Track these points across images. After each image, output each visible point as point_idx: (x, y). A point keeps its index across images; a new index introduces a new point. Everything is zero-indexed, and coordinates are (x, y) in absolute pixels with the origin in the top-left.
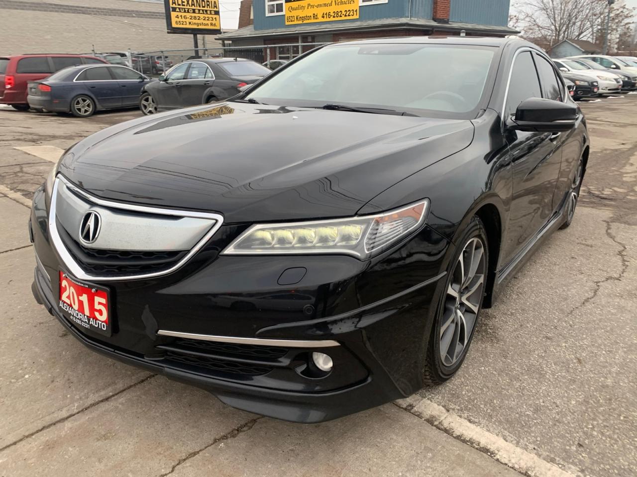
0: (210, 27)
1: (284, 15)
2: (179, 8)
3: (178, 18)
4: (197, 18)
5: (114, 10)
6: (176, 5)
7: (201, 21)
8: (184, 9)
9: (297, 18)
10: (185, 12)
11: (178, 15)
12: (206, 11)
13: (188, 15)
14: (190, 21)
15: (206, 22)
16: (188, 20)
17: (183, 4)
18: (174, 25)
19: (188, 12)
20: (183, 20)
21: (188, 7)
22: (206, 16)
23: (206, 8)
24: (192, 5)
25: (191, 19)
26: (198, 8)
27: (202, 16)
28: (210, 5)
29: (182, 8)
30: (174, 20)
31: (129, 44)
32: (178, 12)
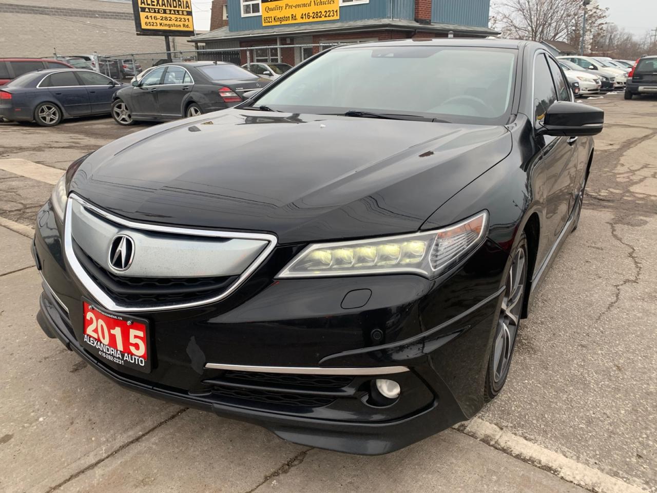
0: (182, 29)
1: (261, 16)
2: (149, 9)
3: (148, 18)
4: (169, 19)
6: (145, 5)
7: (172, 22)
8: (154, 9)
9: (275, 19)
10: (155, 12)
11: (147, 16)
12: (178, 11)
13: (158, 15)
14: (161, 22)
15: (178, 23)
16: (159, 21)
17: (153, 3)
18: (144, 26)
19: (159, 12)
20: (154, 21)
21: (158, 7)
22: (178, 16)
23: (177, 9)
24: (163, 5)
25: (161, 20)
26: (169, 8)
27: (173, 16)
28: (182, 5)
29: (152, 8)
30: (143, 21)
31: (92, 46)
32: (147, 12)
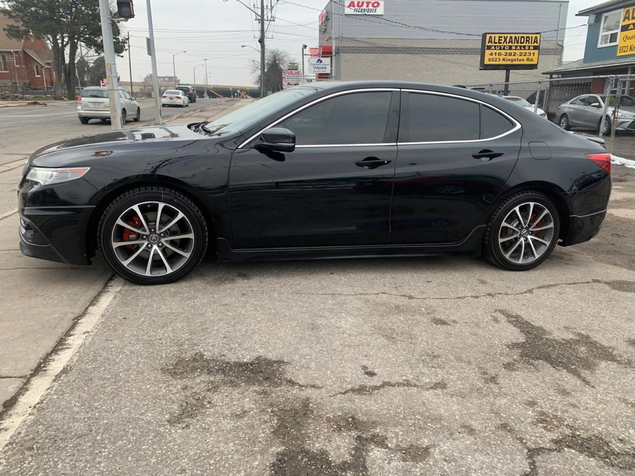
0: (526, 62)
1: (618, 45)
2: (495, 46)
3: (492, 55)
4: (513, 54)
5: (471, 49)
6: (492, 43)
7: (517, 57)
8: (500, 46)
9: (631, 48)
10: (500, 49)
11: (492, 53)
12: (524, 47)
13: (503, 52)
14: (504, 57)
15: (522, 58)
16: (502, 57)
17: (500, 41)
18: (486, 62)
19: (504, 49)
20: (497, 57)
21: (505, 44)
22: (523, 51)
23: (524, 44)
24: (510, 42)
25: (505, 55)
26: (516, 44)
27: (518, 52)
28: (530, 41)
29: (498, 46)
30: (487, 56)
31: (478, 79)
32: (493, 49)
